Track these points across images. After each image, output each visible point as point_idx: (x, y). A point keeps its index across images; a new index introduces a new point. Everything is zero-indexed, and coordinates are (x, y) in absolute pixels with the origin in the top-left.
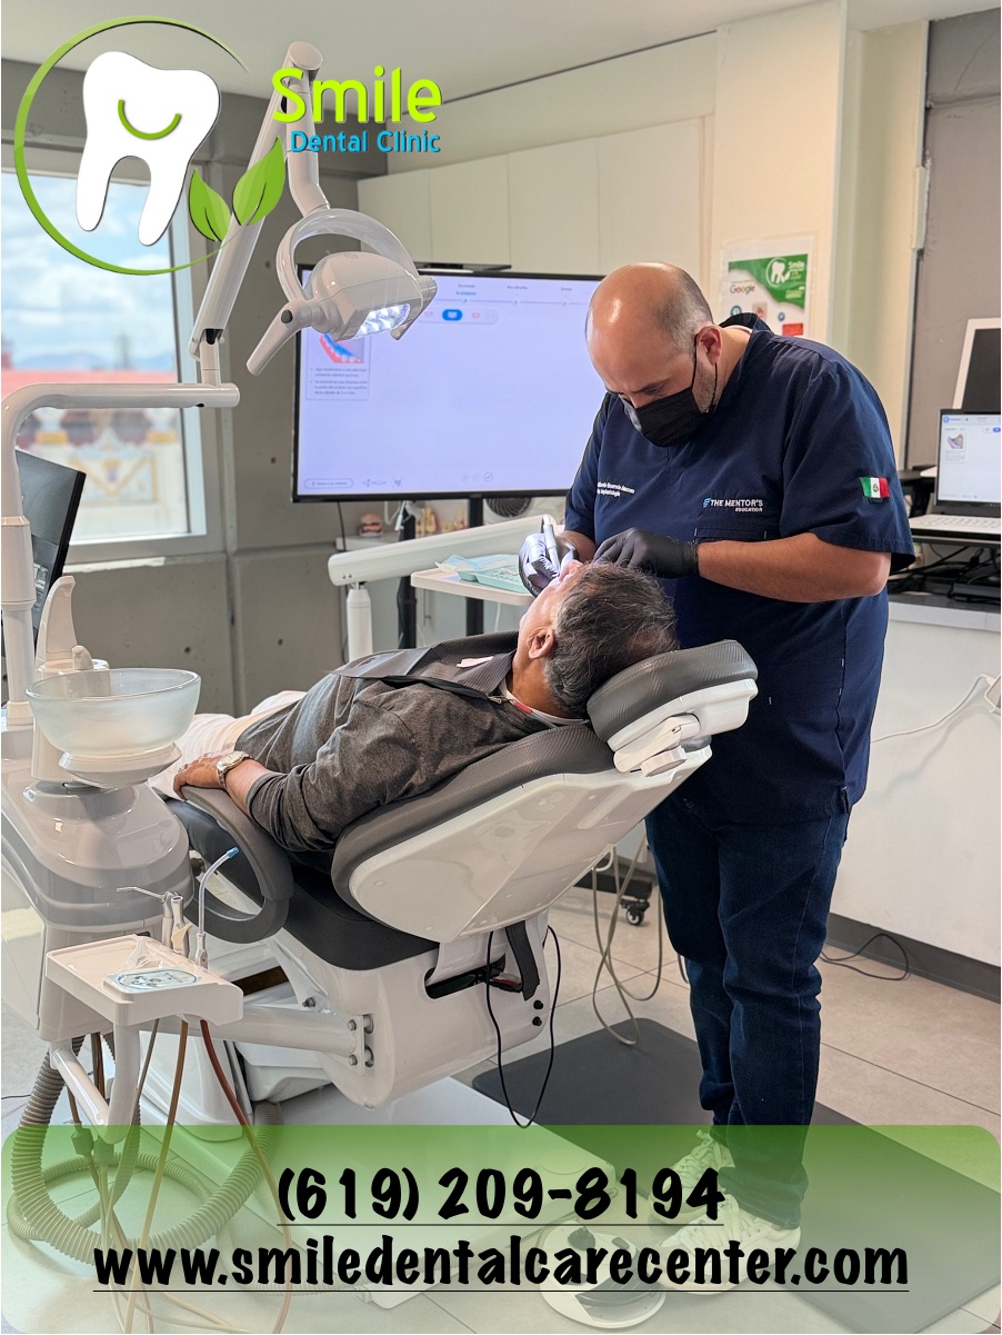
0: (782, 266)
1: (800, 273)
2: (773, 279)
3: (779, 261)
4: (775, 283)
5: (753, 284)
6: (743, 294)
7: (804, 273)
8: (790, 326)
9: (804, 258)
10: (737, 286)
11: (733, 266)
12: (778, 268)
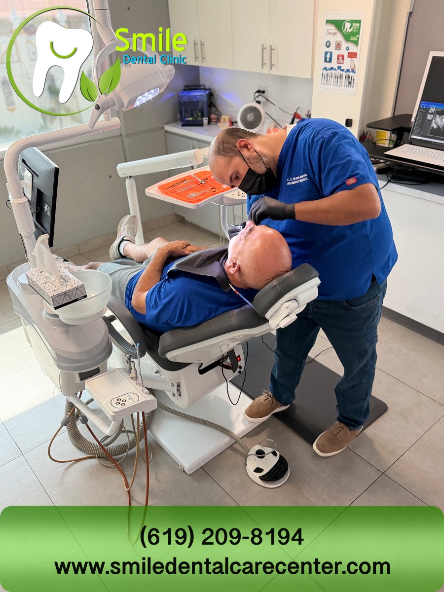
0: (349, 24)
1: (357, 28)
2: (345, 31)
3: (349, 22)
4: (346, 32)
5: (336, 31)
6: (331, 36)
7: (359, 29)
8: (351, 53)
9: (359, 22)
10: (329, 31)
11: (328, 22)
12: (348, 25)
